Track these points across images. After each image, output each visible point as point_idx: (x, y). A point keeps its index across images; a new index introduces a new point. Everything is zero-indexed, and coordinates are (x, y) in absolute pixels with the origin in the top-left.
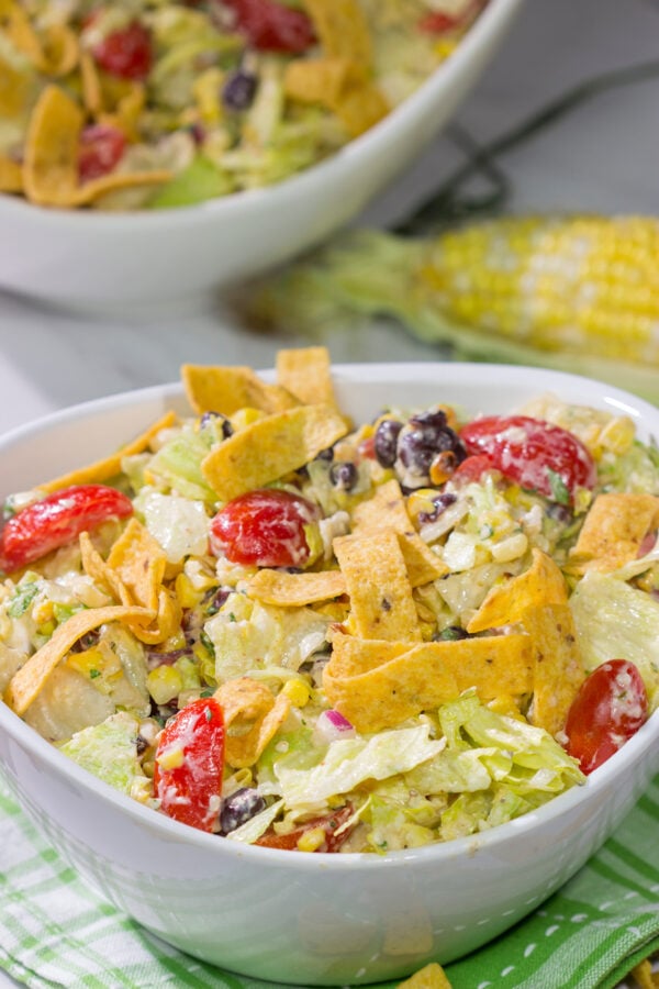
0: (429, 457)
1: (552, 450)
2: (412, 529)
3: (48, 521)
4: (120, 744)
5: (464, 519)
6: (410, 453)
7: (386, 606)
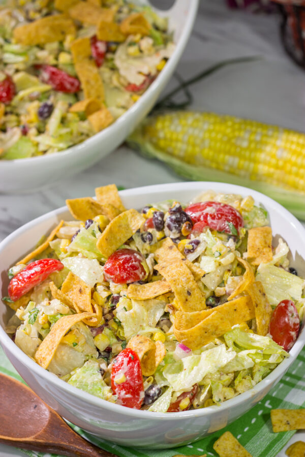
0: (180, 225)
1: (228, 214)
2: (184, 257)
3: (29, 277)
4: (94, 374)
5: (206, 250)
6: (173, 225)
7: (189, 293)
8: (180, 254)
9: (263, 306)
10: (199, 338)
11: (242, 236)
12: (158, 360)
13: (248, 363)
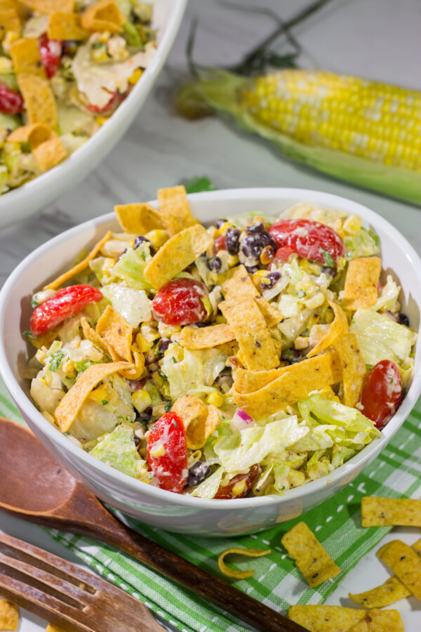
0: (259, 250)
1: (323, 239)
2: (259, 294)
4: (125, 442)
5: (287, 287)
6: (249, 249)
7: (258, 345)
8: (255, 289)
9: (355, 367)
10: (265, 404)
11: (340, 269)
12: (209, 430)
13: (326, 442)
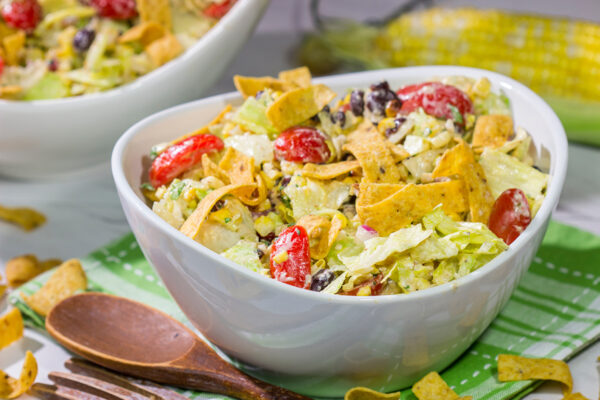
0: (383, 104)
1: (450, 96)
3: (179, 154)
4: (248, 254)
5: (413, 128)
6: (375, 104)
7: (383, 171)
8: (380, 135)
9: (481, 193)
10: (388, 217)
11: (468, 125)
12: (332, 238)
13: (450, 250)
